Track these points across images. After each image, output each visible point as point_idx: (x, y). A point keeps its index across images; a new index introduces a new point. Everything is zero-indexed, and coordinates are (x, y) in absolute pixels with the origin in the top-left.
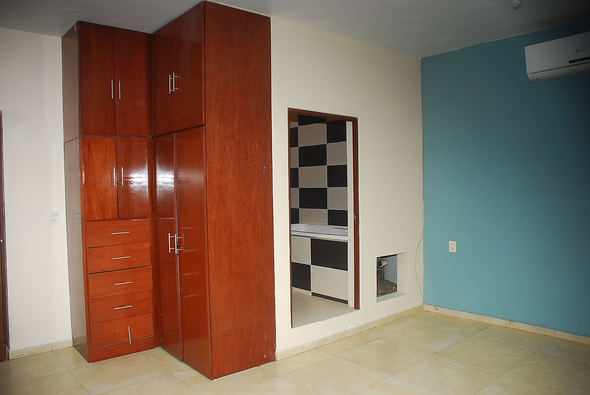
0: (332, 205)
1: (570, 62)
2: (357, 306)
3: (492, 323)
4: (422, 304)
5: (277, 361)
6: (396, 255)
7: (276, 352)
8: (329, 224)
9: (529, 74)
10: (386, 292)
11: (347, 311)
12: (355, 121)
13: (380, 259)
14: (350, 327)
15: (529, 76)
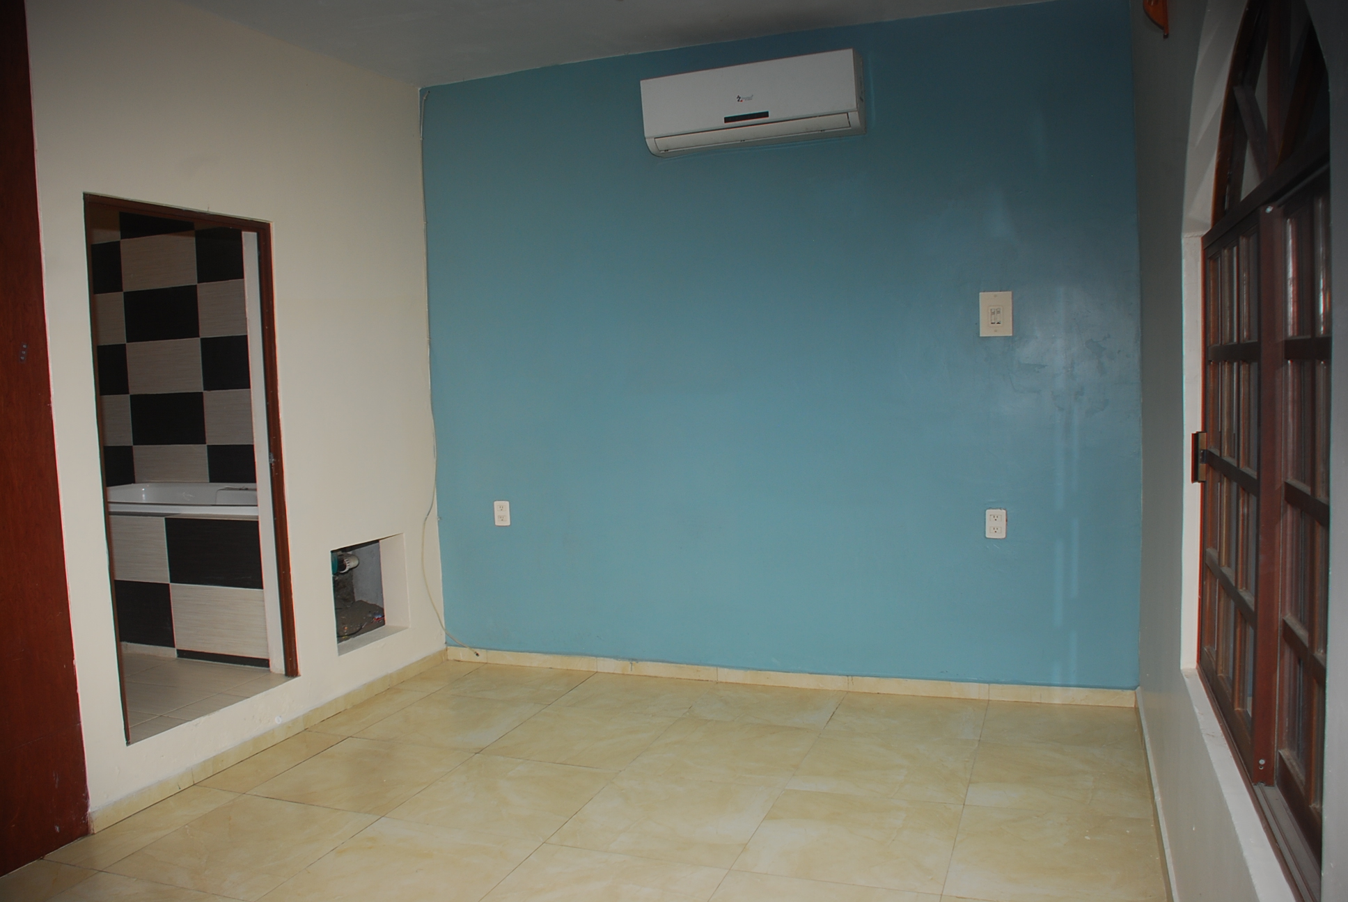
0: (217, 433)
1: (727, 120)
2: (291, 670)
3: (595, 670)
4: (445, 647)
5: (94, 834)
6: (377, 541)
7: (90, 810)
8: (214, 478)
9: (649, 138)
10: (359, 630)
11: (269, 683)
12: (262, 230)
13: (340, 553)
14: (278, 721)
15: (650, 142)
